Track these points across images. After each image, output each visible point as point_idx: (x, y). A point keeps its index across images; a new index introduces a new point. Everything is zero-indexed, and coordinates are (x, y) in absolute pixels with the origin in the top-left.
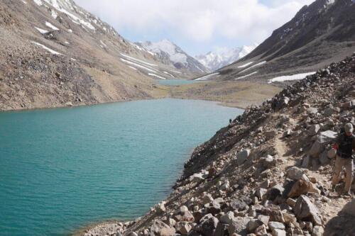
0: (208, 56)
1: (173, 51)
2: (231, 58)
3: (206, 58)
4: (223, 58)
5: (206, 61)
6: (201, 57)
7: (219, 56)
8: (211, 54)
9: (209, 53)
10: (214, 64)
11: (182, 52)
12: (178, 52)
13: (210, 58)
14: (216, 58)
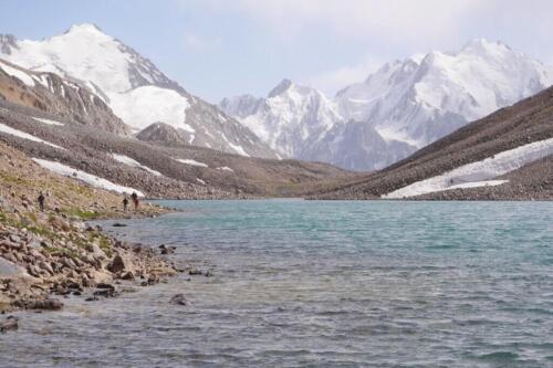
0: (276, 103)
1: (123, 78)
2: (378, 105)
3: (267, 108)
4: (345, 106)
5: (270, 122)
6: (250, 105)
7: (324, 100)
8: (292, 93)
9: (281, 88)
10: (306, 135)
11: (165, 83)
12: (144, 83)
13: (286, 110)
14: (314, 106)
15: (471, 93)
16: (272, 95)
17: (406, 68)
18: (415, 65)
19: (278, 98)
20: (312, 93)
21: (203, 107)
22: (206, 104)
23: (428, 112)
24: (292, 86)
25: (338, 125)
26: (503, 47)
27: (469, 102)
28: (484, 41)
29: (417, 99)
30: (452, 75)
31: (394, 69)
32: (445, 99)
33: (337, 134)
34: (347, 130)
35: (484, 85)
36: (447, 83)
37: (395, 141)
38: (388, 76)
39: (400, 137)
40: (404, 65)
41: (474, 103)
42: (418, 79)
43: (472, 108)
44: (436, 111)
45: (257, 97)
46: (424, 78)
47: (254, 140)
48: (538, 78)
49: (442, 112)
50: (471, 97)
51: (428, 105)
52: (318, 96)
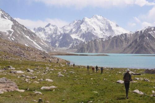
15: (94, 27)
16: (46, 27)
17: (79, 22)
18: (81, 21)
19: (47, 28)
20: (56, 27)
21: (20, 26)
22: (21, 25)
23: (83, 31)
24: (51, 25)
25: (61, 34)
26: (101, 17)
27: (93, 30)
28: (97, 15)
29: (81, 28)
30: (89, 23)
31: (76, 22)
32: (88, 29)
33: (61, 36)
34: (63, 35)
35: (97, 26)
36: (88, 25)
37: (75, 39)
38: (74, 23)
39: (77, 37)
40: (78, 21)
41: (95, 30)
42: (81, 24)
43: (94, 31)
44: (85, 31)
45: (42, 28)
46: (83, 24)
47: (35, 36)
48: (110, 24)
49: (87, 32)
50: (94, 28)
51: (84, 30)
52: (57, 28)
